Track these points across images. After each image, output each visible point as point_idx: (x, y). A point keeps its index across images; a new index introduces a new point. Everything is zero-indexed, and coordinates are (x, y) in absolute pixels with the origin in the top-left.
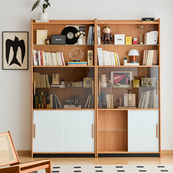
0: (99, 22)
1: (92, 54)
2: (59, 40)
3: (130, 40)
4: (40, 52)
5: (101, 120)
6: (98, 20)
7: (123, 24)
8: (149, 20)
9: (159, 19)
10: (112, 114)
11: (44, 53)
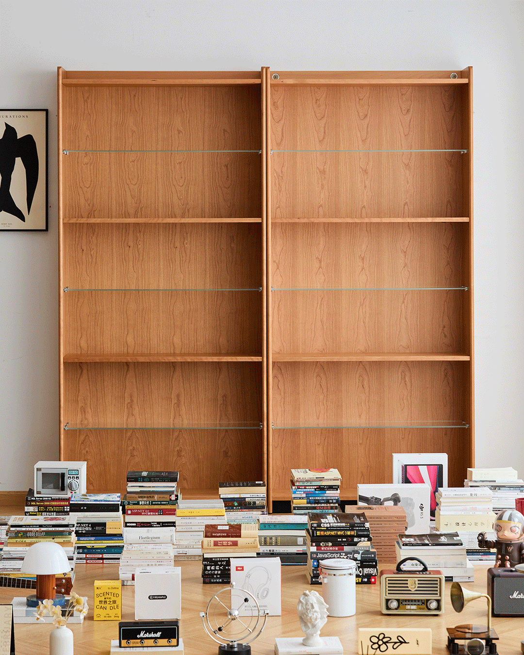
0: (275, 77)
5: (282, 394)
6: (272, 73)
7: (353, 86)
9: (470, 68)
10: (318, 375)
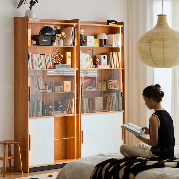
1: (70, 56)
2: (46, 41)
3: (97, 42)
4: (31, 54)
8: (114, 23)
11: (34, 55)
